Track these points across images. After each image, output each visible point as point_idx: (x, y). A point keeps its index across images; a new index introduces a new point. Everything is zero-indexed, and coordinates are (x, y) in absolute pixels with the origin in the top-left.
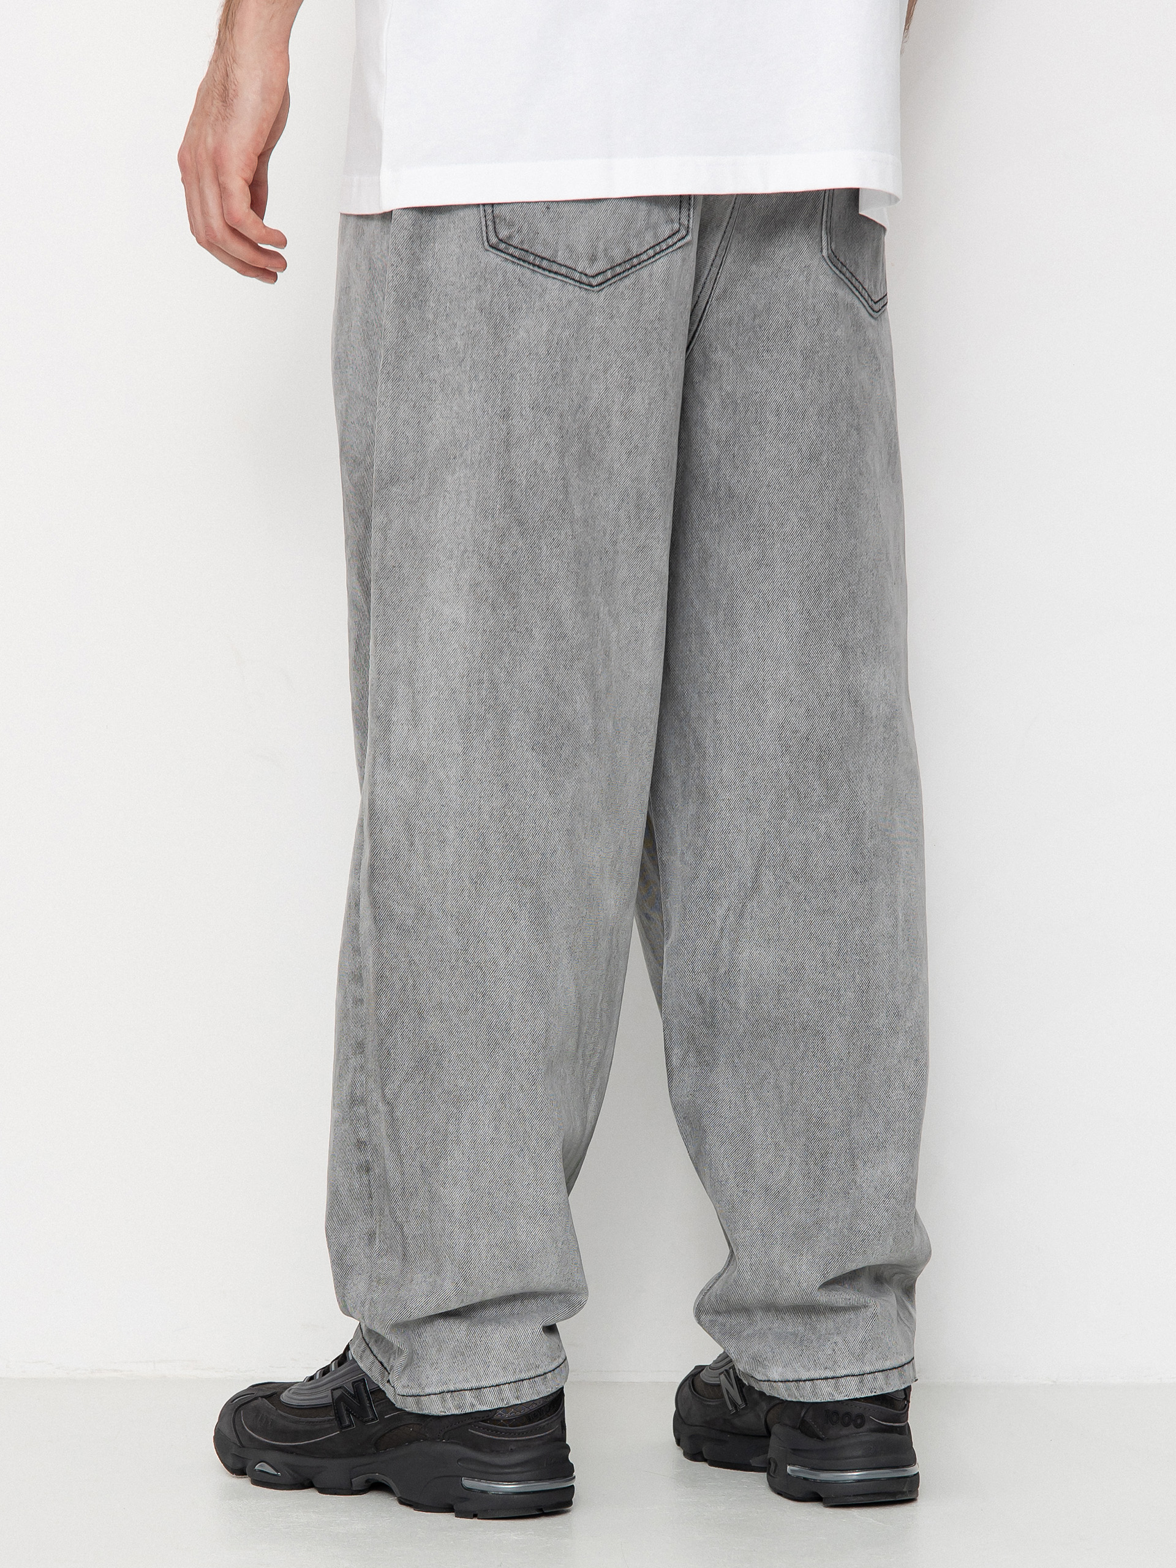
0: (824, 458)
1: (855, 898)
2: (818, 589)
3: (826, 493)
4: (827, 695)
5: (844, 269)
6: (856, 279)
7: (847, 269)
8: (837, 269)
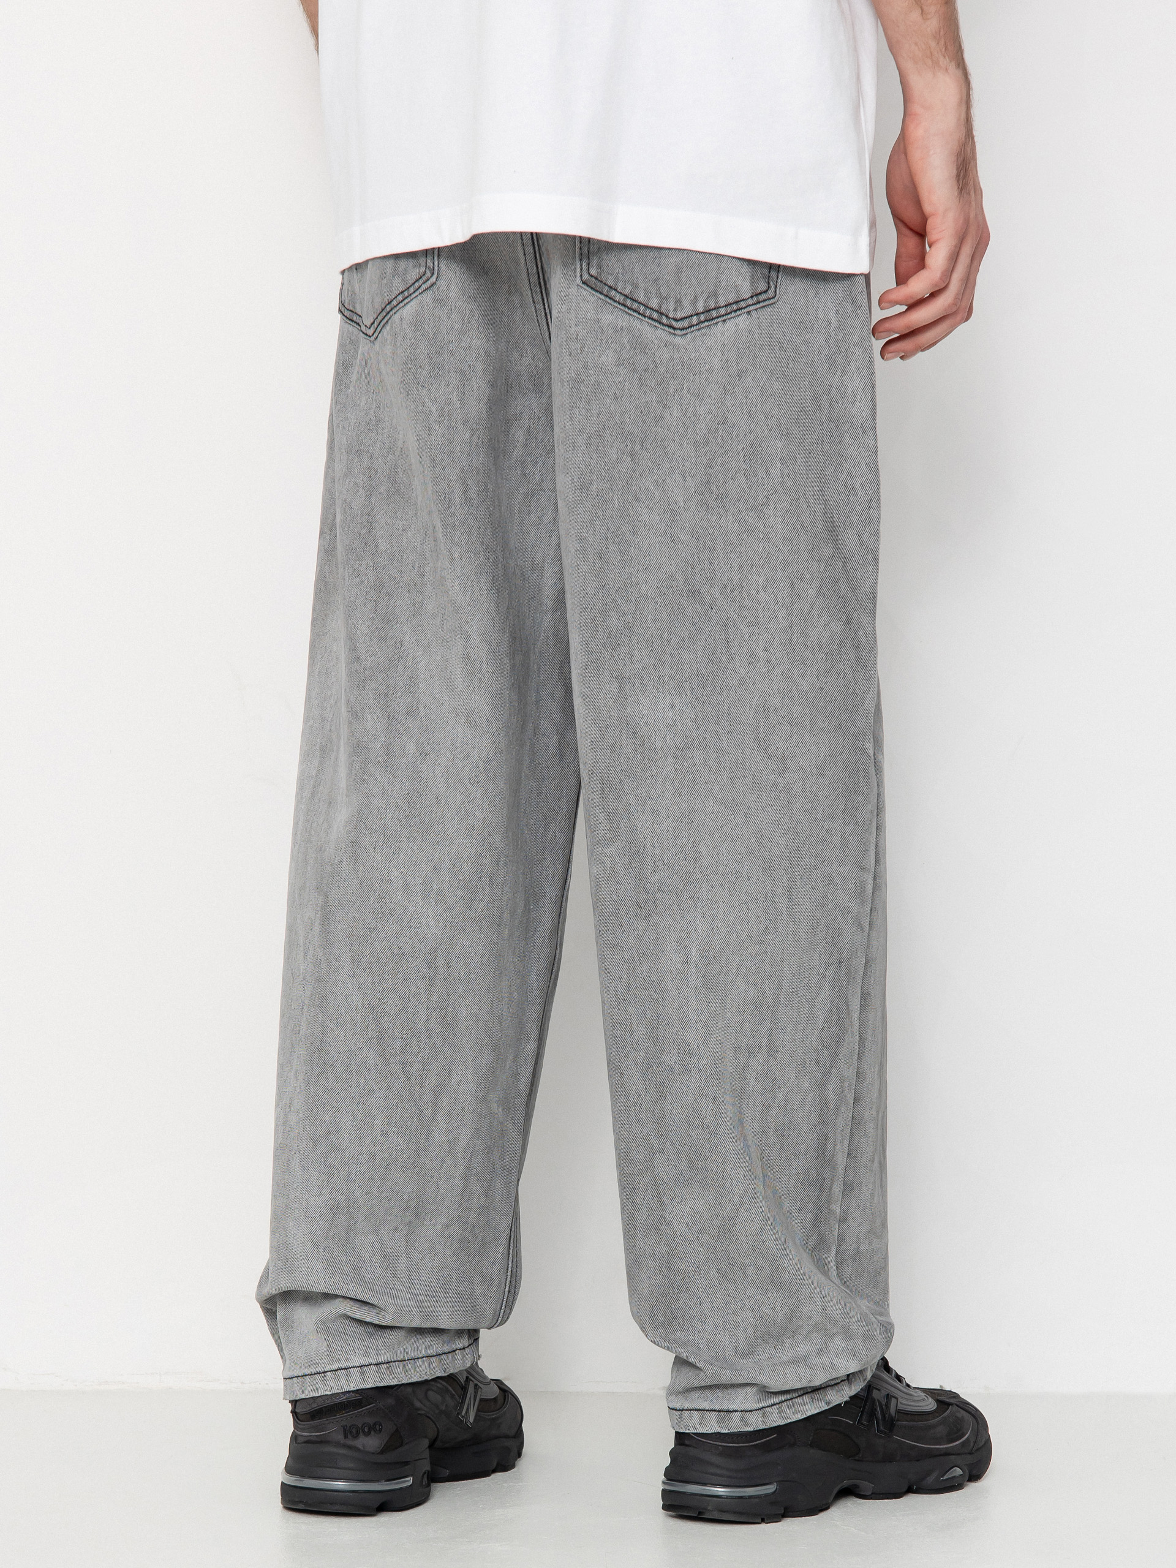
0: (594, 488)
1: (641, 933)
2: (594, 619)
3: (597, 522)
4: (607, 727)
5: (613, 293)
6: (633, 300)
7: (618, 292)
8: (601, 293)
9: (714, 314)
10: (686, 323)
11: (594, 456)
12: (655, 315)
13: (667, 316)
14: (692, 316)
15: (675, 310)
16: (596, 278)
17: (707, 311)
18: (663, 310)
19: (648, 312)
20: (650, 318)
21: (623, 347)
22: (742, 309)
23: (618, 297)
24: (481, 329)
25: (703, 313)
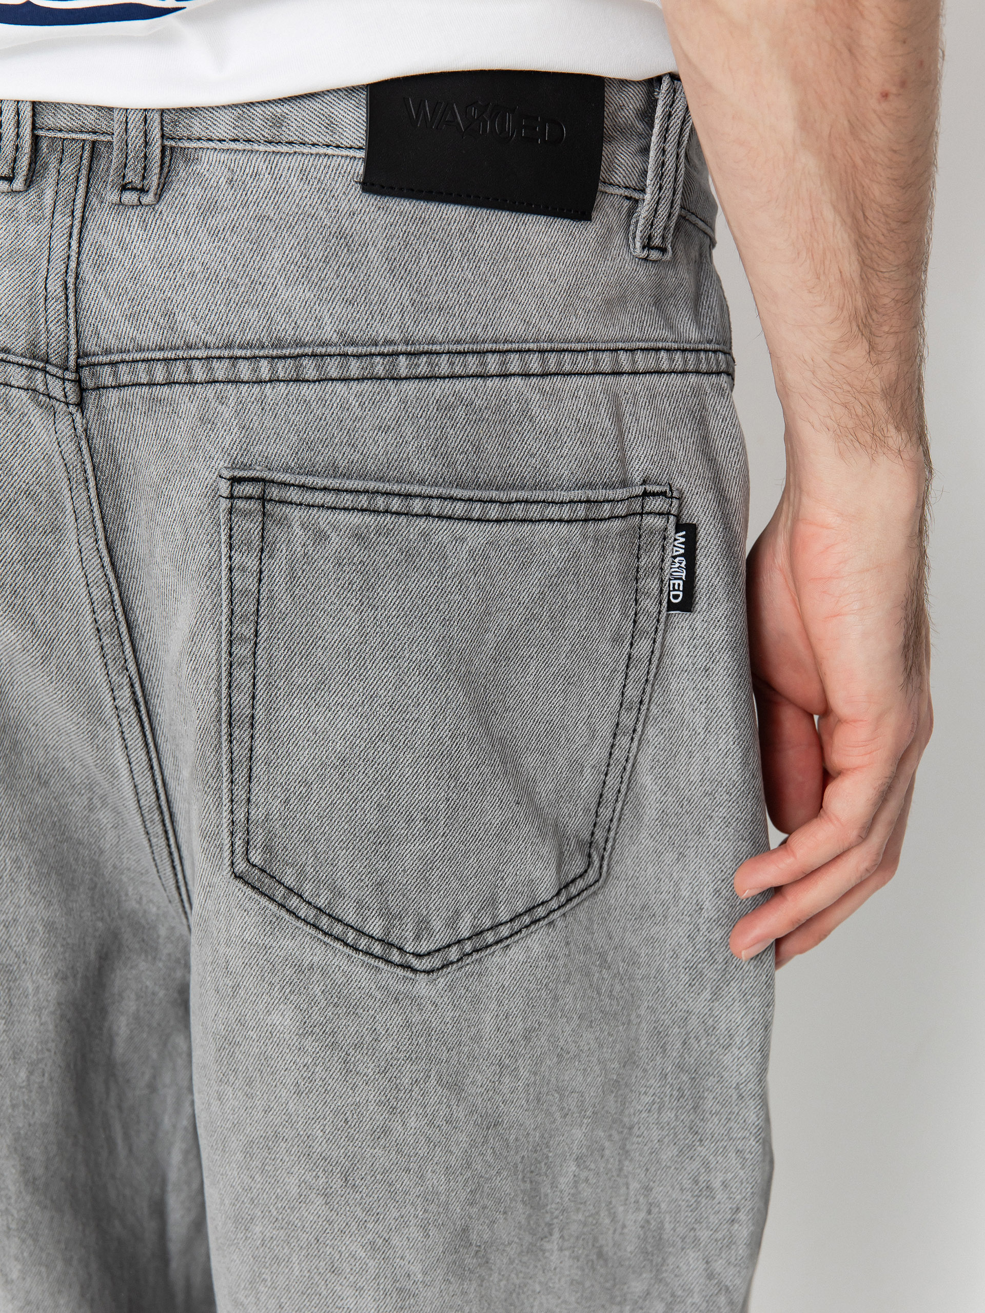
5: (294, 902)
6: (334, 918)
7: (304, 901)
8: (271, 899)
9: (490, 937)
10: (436, 961)
11: (258, 1177)
12: (377, 948)
13: (400, 949)
14: (449, 946)
15: (418, 937)
16: (263, 871)
17: (477, 934)
18: (393, 939)
19: (363, 943)
20: (366, 953)
21: (313, 1001)
22: (539, 920)
23: (303, 911)
24: (34, 888)
25: (469, 938)
